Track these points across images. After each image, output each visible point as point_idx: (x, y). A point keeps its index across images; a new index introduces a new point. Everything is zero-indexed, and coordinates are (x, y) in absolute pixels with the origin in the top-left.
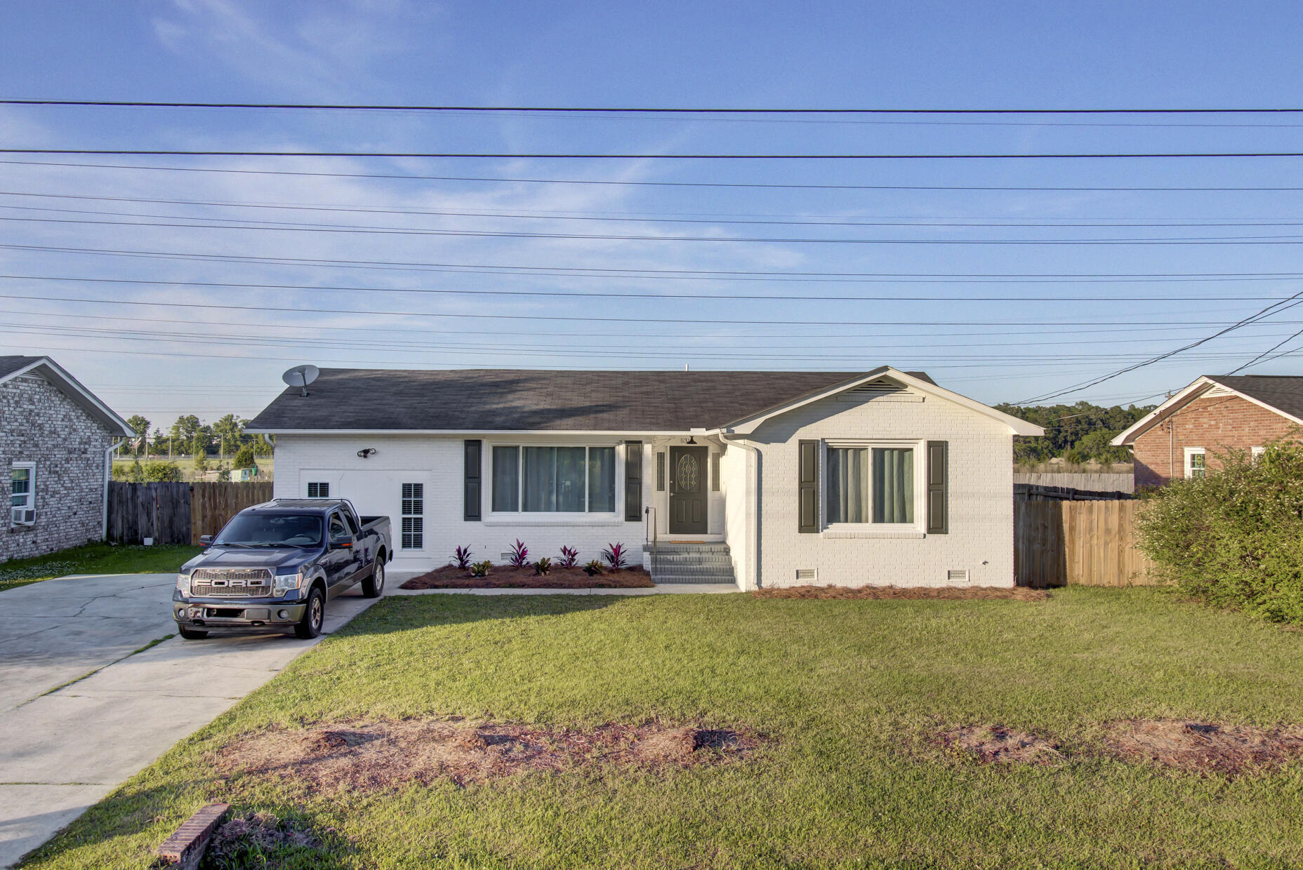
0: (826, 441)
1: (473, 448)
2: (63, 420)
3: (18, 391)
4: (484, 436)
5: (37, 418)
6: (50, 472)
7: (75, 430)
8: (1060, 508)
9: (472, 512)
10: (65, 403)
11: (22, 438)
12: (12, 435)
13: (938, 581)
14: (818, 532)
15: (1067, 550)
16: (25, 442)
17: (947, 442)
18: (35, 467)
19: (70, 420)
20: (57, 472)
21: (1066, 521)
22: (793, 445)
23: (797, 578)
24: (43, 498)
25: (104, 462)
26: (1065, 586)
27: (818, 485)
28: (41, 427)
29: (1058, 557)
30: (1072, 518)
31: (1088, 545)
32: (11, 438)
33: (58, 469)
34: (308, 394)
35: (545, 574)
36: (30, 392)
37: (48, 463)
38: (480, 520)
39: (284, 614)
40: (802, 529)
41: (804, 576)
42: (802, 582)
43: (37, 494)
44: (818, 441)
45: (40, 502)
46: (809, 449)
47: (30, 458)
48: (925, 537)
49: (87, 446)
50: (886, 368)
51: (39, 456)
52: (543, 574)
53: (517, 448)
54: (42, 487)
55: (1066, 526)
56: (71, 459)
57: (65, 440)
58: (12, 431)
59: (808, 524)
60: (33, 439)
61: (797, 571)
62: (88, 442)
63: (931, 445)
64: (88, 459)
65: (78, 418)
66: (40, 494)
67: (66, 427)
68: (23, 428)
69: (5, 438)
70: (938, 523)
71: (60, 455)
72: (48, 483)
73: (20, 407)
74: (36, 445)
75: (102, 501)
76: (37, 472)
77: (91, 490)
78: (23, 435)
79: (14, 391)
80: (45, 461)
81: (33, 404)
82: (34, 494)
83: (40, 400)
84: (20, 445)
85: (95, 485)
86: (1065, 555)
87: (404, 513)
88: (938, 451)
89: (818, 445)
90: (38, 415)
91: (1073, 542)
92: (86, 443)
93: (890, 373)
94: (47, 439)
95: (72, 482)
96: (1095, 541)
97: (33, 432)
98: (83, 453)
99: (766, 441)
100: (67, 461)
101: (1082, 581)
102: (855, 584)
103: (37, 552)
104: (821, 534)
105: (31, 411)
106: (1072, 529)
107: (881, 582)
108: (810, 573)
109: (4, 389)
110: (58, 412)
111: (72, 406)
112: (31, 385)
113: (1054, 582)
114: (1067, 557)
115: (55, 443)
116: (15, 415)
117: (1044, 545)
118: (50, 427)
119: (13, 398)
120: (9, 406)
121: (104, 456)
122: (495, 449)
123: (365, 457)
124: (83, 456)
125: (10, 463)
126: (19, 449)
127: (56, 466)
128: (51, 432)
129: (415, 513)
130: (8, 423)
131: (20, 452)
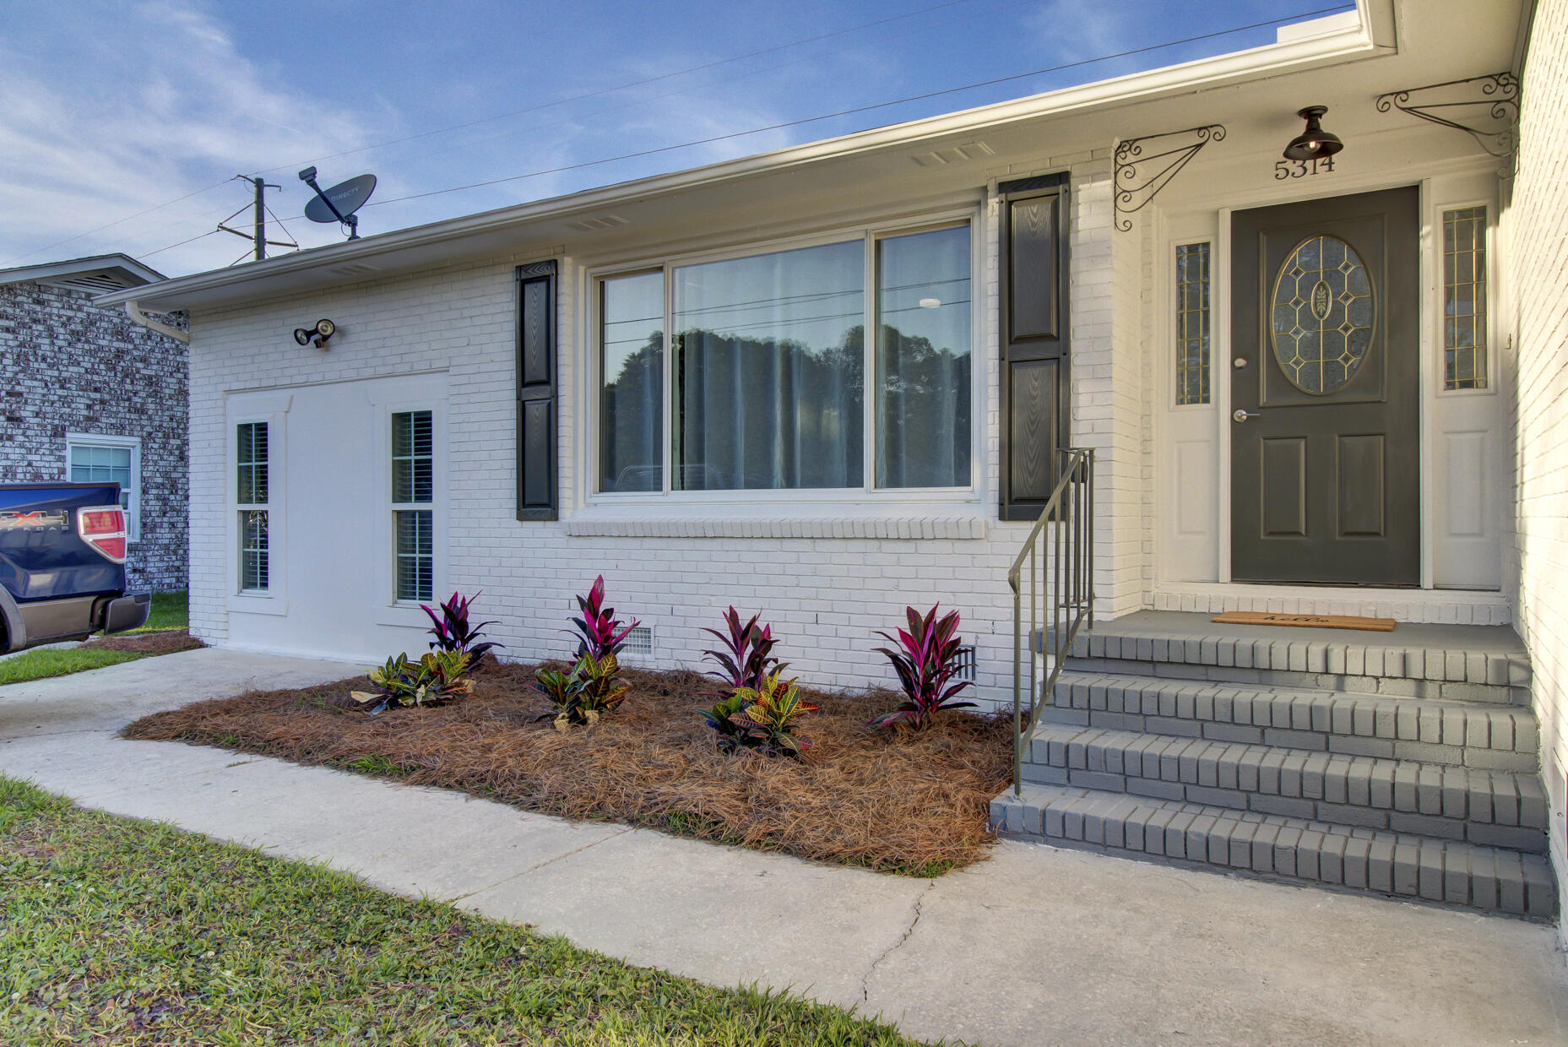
3: (80, 314)
5: (140, 365)
6: (182, 459)
9: (536, 495)
11: (98, 396)
12: (62, 387)
16: (103, 402)
18: (139, 446)
24: (164, 500)
28: (152, 382)
32: (60, 392)
35: (577, 720)
36: (116, 320)
37: (174, 442)
38: (555, 517)
43: (145, 491)
45: (155, 506)
47: (120, 429)
51: (148, 429)
52: (561, 723)
54: (160, 480)
58: (62, 382)
60: (129, 399)
68: (96, 378)
69: (40, 391)
72: (174, 475)
73: (87, 341)
74: (141, 411)
76: (143, 455)
78: (96, 390)
79: (70, 313)
81: (128, 340)
82: (139, 491)
83: (149, 338)
84: (89, 407)
87: (395, 499)
90: (144, 360)
97: (128, 387)
103: (147, 587)
105: (119, 354)
109: (38, 308)
116: (71, 355)
118: (180, 383)
119: (64, 325)
120: (52, 336)
123: (318, 344)
125: (58, 432)
126: (85, 412)
129: (418, 499)
130: (51, 366)
131: (88, 418)
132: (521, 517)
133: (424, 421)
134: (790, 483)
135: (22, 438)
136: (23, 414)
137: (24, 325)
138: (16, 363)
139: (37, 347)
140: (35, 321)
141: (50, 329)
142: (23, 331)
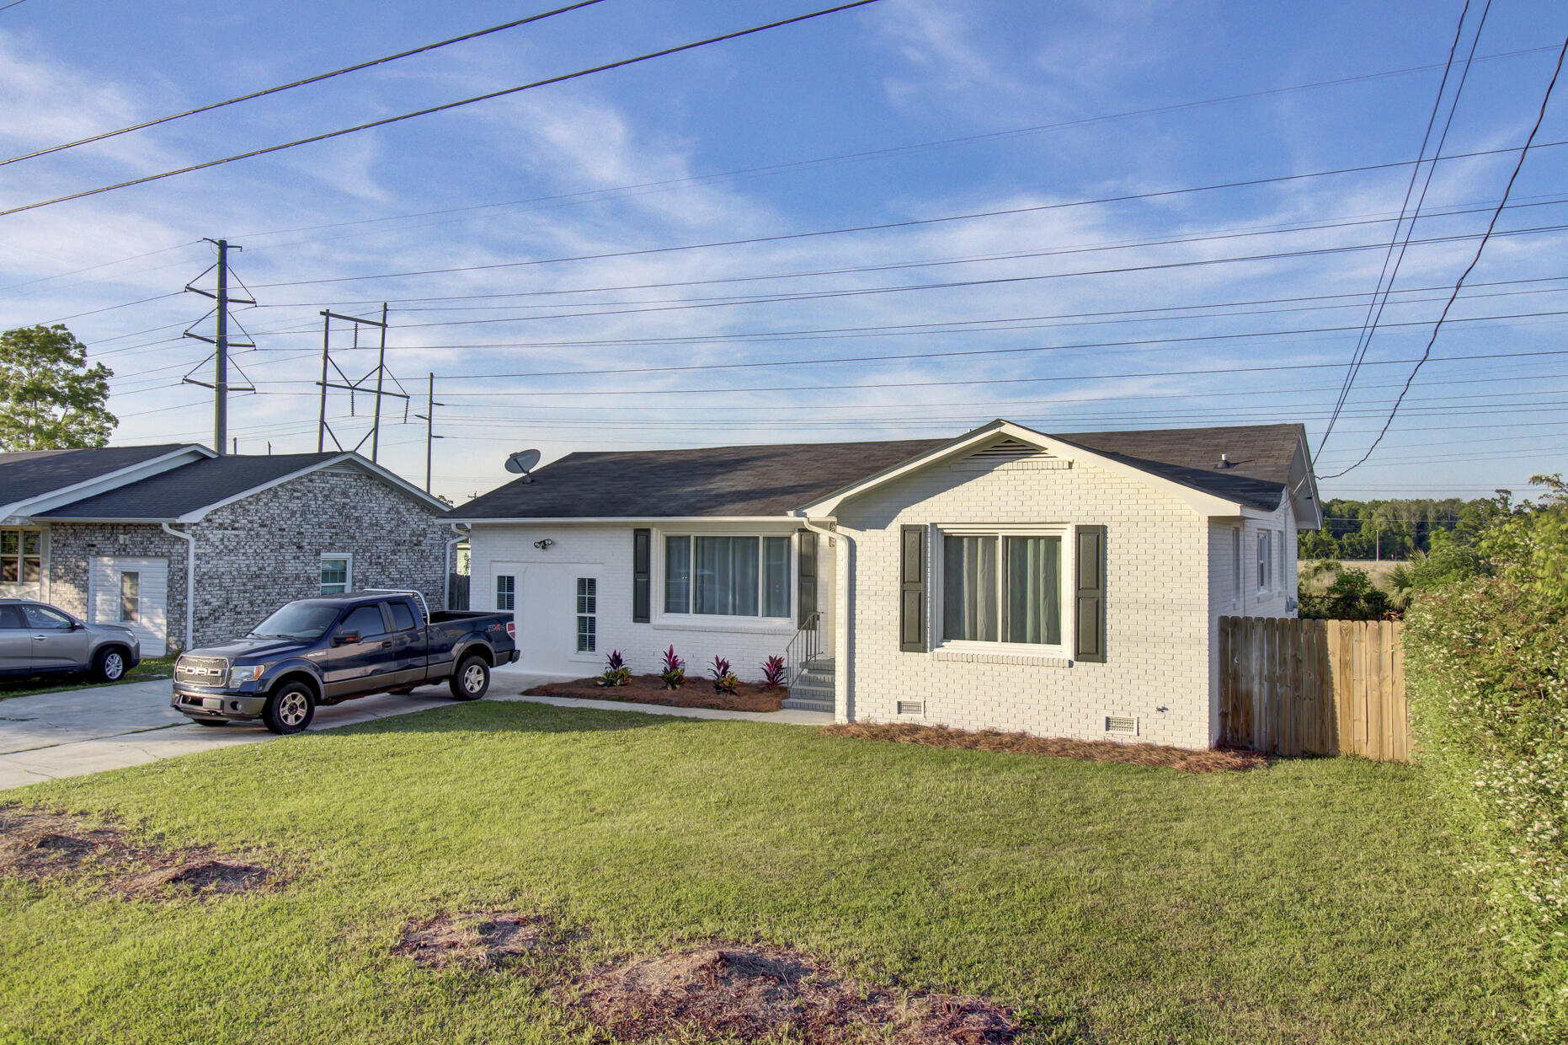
0: (939, 526)
1: (642, 538)
2: (388, 513)
3: (328, 485)
4: (654, 524)
5: (353, 511)
6: (371, 564)
7: (404, 523)
8: (1323, 632)
9: (641, 613)
10: (390, 496)
11: (334, 531)
12: (320, 527)
13: (1093, 732)
14: (925, 652)
15: (1337, 699)
16: (337, 534)
17: (1104, 528)
18: (351, 558)
19: (399, 513)
20: (380, 563)
21: (1334, 654)
22: (893, 531)
23: (899, 712)
25: (444, 554)
26: (1334, 756)
27: (926, 587)
28: (358, 520)
29: (1323, 710)
30: (1346, 648)
31: (1376, 694)
32: (319, 530)
33: (381, 561)
34: (533, 481)
37: (368, 554)
38: (648, 622)
39: (239, 706)
40: (905, 646)
41: (909, 711)
42: (906, 718)
43: (354, 584)
44: (926, 526)
46: (914, 538)
47: (343, 549)
48: (1071, 664)
49: (422, 539)
50: (998, 423)
51: (357, 548)
52: (670, 688)
53: (688, 538)
54: (361, 577)
55: (1334, 661)
56: (399, 551)
57: (391, 532)
58: (320, 525)
59: (913, 638)
60: (348, 532)
61: (899, 703)
62: (424, 533)
63: (1080, 531)
64: (424, 551)
65: (408, 510)
66: (358, 584)
67: (392, 519)
68: (334, 520)
69: (311, 530)
70: (1092, 646)
71: (383, 547)
72: (367, 574)
73: (331, 501)
74: (353, 537)
75: (443, 593)
76: (354, 563)
77: (427, 582)
78: (334, 527)
79: (324, 485)
80: (364, 552)
81: (347, 497)
82: (351, 584)
83: (357, 494)
84: (331, 537)
85: (431, 576)
86: (1333, 707)
87: (579, 611)
88: (1093, 540)
89: (926, 532)
90: (355, 508)
91: (1348, 686)
92: (420, 535)
93: (1008, 429)
94: (367, 531)
95: (401, 573)
96: (1387, 688)
97: (348, 524)
98: (416, 545)
99: (861, 527)
100: (394, 552)
101: (1369, 751)
102: (973, 726)
104: (928, 655)
105: (345, 504)
106: (1346, 665)
107: (1009, 725)
108: (915, 707)
109: (310, 484)
110: (381, 506)
111: (399, 499)
112: (345, 479)
113: (1316, 748)
114: (1338, 710)
115: (377, 535)
116: (324, 509)
117: (1297, 689)
118: (371, 518)
119: (321, 492)
121: (445, 549)
122: (669, 539)
123: (543, 548)
124: (416, 548)
125: (318, 553)
126: (329, 541)
127: (379, 557)
128: (371, 525)
129: (589, 612)
130: (315, 516)
131: (330, 544)
132: (635, 621)
133: (592, 582)
134: (734, 614)
135: (302, 558)
136: (304, 544)
137: (304, 495)
138: (301, 516)
139: (309, 506)
140: (309, 492)
141: (315, 495)
142: (304, 498)
